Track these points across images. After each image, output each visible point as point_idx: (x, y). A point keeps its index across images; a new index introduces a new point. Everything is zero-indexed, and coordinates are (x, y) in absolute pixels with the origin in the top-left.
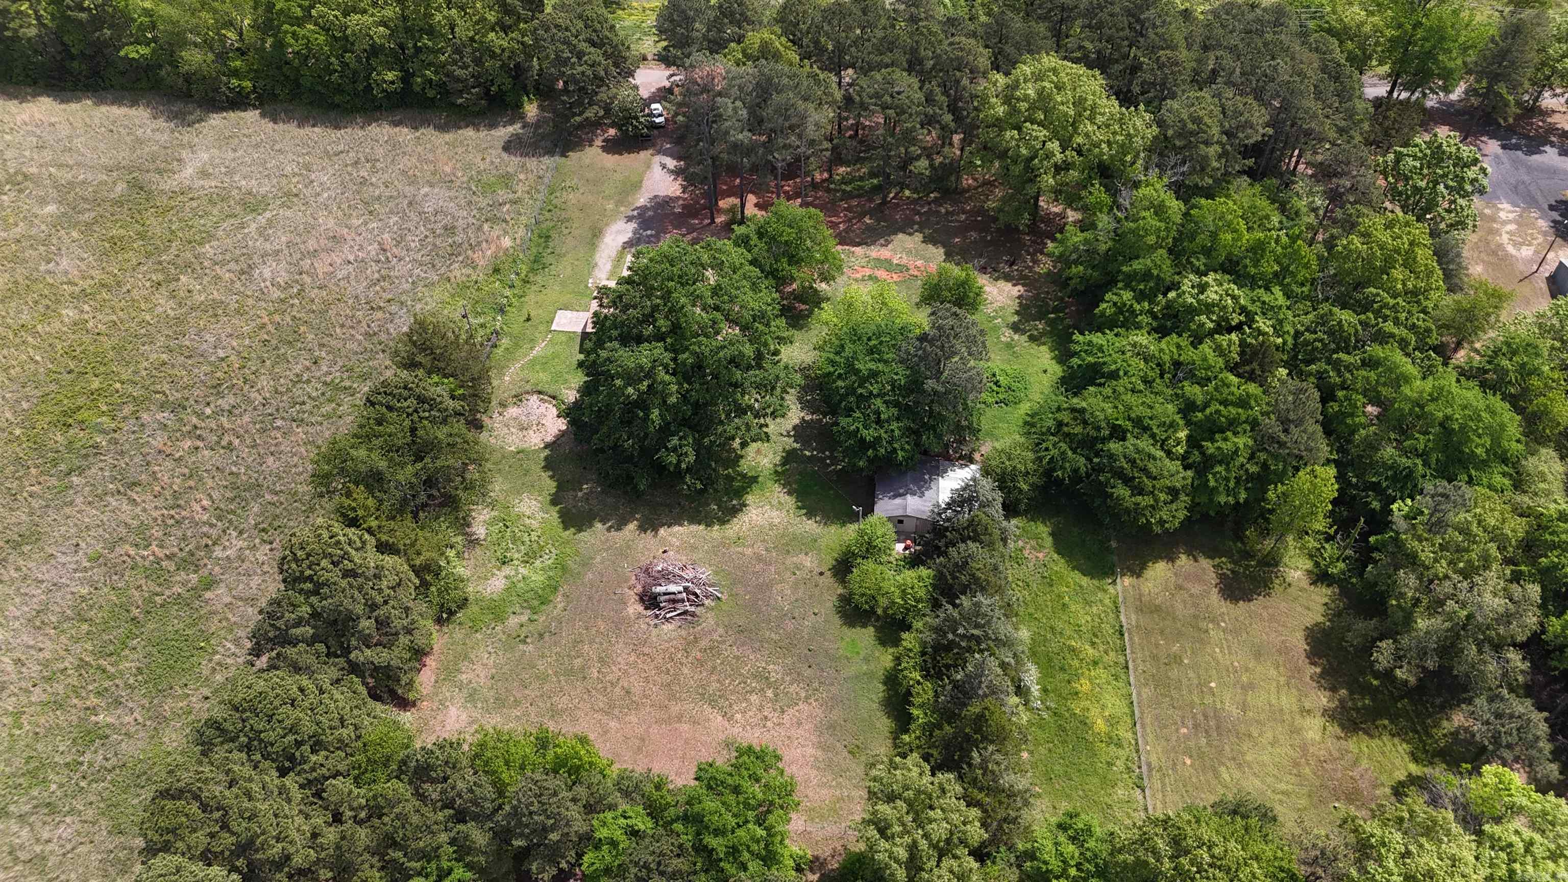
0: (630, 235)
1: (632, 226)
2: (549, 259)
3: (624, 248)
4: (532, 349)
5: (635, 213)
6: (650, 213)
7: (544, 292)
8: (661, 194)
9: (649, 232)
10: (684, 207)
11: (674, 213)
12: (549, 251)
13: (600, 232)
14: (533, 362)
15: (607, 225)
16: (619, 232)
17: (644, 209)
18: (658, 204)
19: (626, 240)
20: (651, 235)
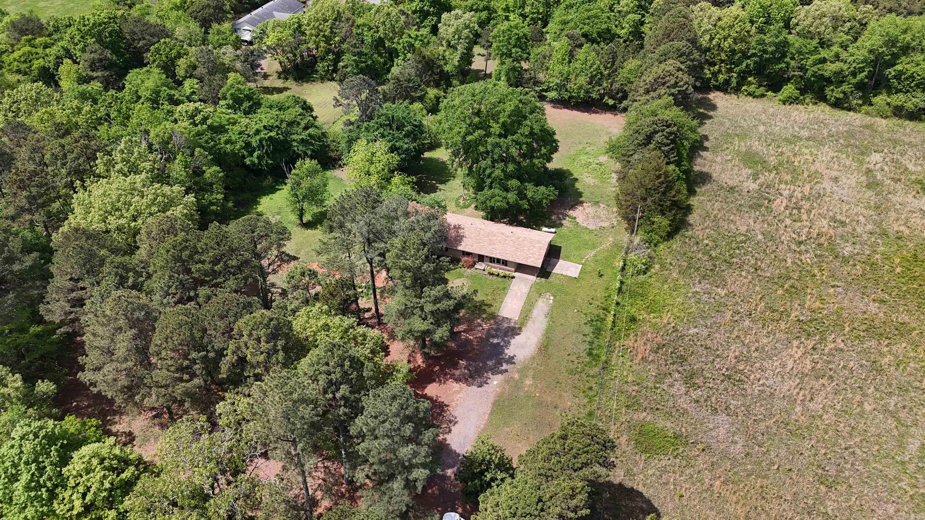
0: (513, 341)
1: (509, 352)
2: (588, 329)
3: (520, 329)
4: (595, 256)
5: (505, 367)
6: (490, 363)
7: (590, 299)
8: (474, 388)
9: (495, 341)
10: (455, 366)
11: (468, 360)
12: (588, 339)
13: (540, 349)
14: (594, 247)
15: (533, 358)
16: (523, 346)
17: (495, 370)
18: (480, 376)
19: (517, 337)
20: (494, 337)
